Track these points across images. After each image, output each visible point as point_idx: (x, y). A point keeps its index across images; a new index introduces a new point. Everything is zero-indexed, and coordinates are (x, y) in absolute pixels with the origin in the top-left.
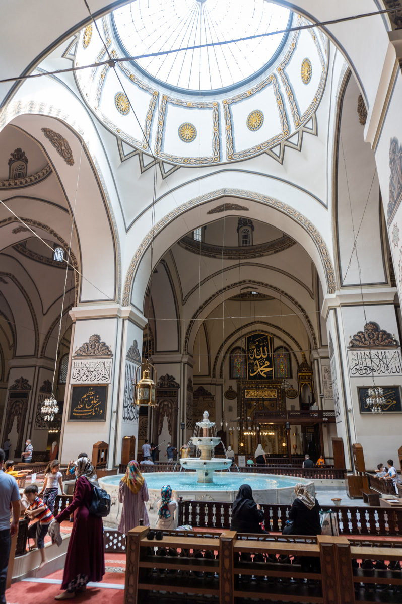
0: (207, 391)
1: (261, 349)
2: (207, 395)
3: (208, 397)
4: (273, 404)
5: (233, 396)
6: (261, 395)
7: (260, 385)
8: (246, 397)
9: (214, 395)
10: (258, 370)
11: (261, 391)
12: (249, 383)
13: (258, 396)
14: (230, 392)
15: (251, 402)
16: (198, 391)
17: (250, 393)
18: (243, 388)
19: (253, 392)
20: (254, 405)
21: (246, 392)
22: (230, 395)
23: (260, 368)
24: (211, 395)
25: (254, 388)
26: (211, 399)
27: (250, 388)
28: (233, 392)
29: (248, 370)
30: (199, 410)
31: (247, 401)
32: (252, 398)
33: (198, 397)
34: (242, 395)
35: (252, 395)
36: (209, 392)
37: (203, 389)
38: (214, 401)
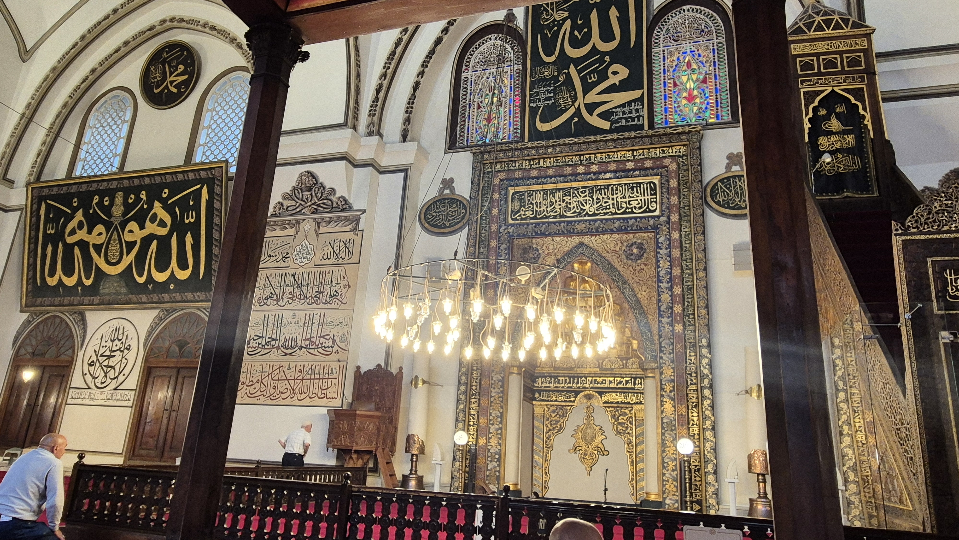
0: (333, 191)
1: (594, 16)
2: (332, 208)
3: (339, 219)
4: (640, 247)
5: (454, 219)
6: (582, 209)
7: (581, 165)
8: (510, 218)
9: (364, 211)
10: (573, 103)
11: (582, 187)
12: (528, 155)
13: (568, 214)
14: (444, 203)
15: (534, 240)
16: (298, 193)
17: (529, 200)
18: (501, 180)
19: (547, 195)
20: (546, 253)
21: (513, 198)
22: (441, 217)
23: (585, 93)
24: (350, 208)
25: (551, 177)
26: (348, 229)
27: (533, 178)
28: (455, 205)
29: (530, 107)
30: (294, 276)
31: (513, 236)
32: (538, 224)
33: (298, 222)
34: (495, 211)
35: (542, 209)
36: (342, 197)
37: (315, 184)
38: (360, 233)
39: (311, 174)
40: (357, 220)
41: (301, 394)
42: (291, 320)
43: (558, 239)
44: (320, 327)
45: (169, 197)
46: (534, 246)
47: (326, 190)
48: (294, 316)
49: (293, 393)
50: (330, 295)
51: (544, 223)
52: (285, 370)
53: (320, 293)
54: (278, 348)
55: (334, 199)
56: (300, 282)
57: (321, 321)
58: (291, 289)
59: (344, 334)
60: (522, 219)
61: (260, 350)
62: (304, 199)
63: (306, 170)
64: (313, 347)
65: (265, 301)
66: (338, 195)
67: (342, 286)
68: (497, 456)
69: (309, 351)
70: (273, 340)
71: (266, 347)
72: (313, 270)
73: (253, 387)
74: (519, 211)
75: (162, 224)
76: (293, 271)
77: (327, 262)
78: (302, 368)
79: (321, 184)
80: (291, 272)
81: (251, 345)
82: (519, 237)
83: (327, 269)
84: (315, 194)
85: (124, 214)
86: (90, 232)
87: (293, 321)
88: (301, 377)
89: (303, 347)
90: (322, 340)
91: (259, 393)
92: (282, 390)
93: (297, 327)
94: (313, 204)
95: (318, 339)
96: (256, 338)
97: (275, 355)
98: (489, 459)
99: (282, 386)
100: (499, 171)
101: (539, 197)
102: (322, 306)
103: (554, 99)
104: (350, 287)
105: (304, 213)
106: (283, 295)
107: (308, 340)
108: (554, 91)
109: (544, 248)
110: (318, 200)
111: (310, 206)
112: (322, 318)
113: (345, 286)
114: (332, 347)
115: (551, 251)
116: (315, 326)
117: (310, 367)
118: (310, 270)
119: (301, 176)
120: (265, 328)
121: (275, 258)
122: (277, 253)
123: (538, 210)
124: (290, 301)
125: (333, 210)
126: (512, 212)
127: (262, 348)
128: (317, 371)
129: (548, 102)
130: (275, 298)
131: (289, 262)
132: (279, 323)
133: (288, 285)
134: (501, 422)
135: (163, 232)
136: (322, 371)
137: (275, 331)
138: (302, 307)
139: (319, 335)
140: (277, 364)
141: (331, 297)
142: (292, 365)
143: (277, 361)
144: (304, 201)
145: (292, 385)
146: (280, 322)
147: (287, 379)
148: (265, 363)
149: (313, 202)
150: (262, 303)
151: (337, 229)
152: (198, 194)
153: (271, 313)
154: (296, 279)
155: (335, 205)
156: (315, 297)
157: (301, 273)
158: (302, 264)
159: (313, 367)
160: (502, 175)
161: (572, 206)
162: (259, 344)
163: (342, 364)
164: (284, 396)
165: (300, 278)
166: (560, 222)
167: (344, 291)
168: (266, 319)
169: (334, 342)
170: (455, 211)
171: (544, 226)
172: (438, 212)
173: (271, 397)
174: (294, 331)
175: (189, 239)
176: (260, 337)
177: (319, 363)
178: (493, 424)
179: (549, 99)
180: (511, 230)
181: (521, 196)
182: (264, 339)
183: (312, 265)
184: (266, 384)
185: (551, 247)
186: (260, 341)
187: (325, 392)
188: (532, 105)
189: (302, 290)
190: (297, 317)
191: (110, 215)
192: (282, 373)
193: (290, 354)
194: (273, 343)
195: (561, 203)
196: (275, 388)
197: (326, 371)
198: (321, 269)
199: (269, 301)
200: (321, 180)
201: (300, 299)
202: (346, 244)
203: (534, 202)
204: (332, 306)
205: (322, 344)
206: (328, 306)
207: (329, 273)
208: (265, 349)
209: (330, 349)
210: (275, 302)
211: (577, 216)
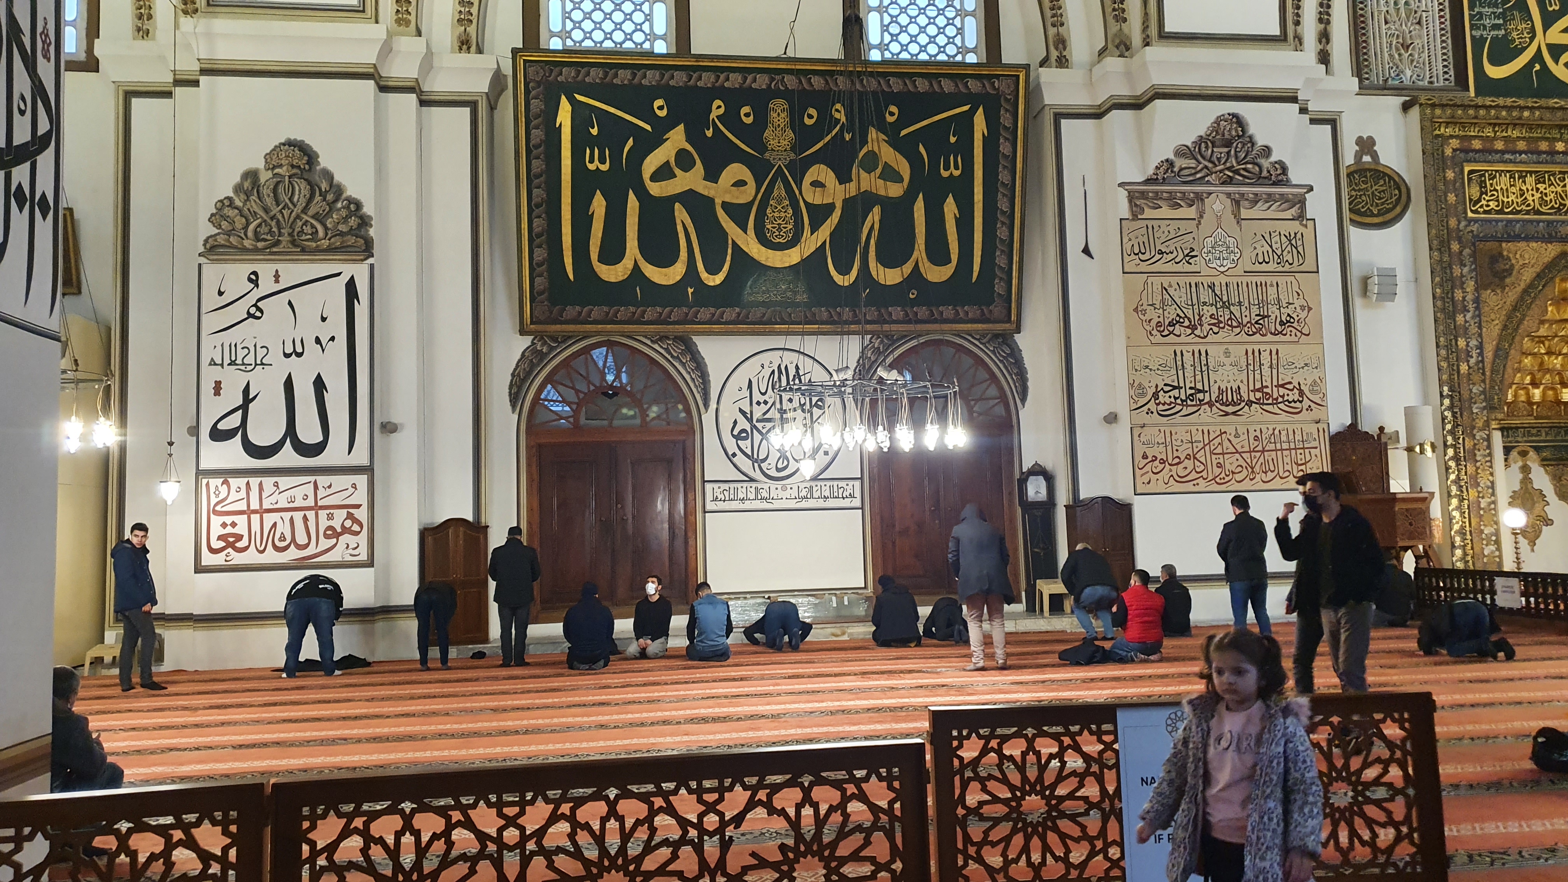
0: (1267, 151)
2: (1260, 179)
3: (1270, 198)
5: (1383, 204)
6: (1561, 204)
7: (1560, 140)
8: (1469, 210)
9: (1311, 189)
10: (1532, 39)
11: (1560, 172)
12: (1497, 118)
13: (1544, 209)
14: (1366, 177)
15: (1504, 245)
16: (1207, 147)
17: (1491, 185)
18: (1454, 150)
19: (1514, 178)
20: (1521, 263)
21: (1470, 180)
22: (1364, 198)
23: (1546, 27)
24: (1287, 183)
25: (1521, 153)
26: (1288, 214)
27: (1497, 152)
28: (1382, 182)
29: (1473, 37)
30: (1212, 287)
31: (1478, 236)
32: (1510, 221)
33: (1199, 198)
34: (1452, 198)
35: (1510, 200)
36: (1281, 163)
37: (1239, 137)
38: (1310, 224)
39: (1237, 120)
40: (1301, 202)
41: (1266, 473)
42: (1223, 359)
43: (1534, 244)
44: (1275, 371)
45: (903, 122)
46: (1505, 253)
47: (1257, 148)
48: (1227, 354)
49: (1253, 472)
50: (1281, 321)
51: (1518, 221)
52: (1232, 438)
53: (1264, 317)
54: (1210, 404)
55: (1265, 163)
56: (1225, 299)
57: (1274, 362)
58: (1213, 310)
59: (1315, 381)
60: (1485, 212)
61: (1178, 408)
62: (1214, 159)
63: (1231, 112)
64: (1270, 401)
65: (1171, 329)
66: (1273, 159)
67: (1298, 309)
68: (1494, 538)
69: (1265, 407)
70: (1200, 391)
71: (1189, 402)
72: (1245, 280)
73: (1181, 466)
74: (1479, 200)
75: (890, 174)
76: (1209, 280)
77: (1264, 267)
78: (1258, 433)
79: (1250, 137)
80: (1207, 281)
81: (1161, 399)
82: (1485, 239)
83: (1269, 280)
84: (1236, 151)
85: (798, 146)
86: (712, 176)
87: (1227, 361)
88: (1260, 448)
89: (1252, 402)
90: (1282, 391)
91: (1194, 475)
92: (1233, 468)
93: (1237, 373)
94: (1228, 169)
95: (1275, 389)
96: (1167, 388)
97: (1206, 415)
98: (1485, 542)
99: (1231, 463)
100: (1451, 137)
101: (1504, 182)
102: (1270, 338)
103: (1506, 30)
104: (1310, 309)
105: (1208, 182)
106: (1200, 319)
107: (1258, 390)
108: (1503, 15)
109: (1518, 256)
110: (1239, 163)
111: (1221, 171)
112: (1274, 356)
113: (1302, 308)
114: (1301, 402)
115: (1527, 262)
116: (1266, 370)
117: (1271, 432)
118: (1239, 280)
119: (1218, 121)
120: (1180, 373)
121: (1171, 256)
122: (1172, 248)
123: (1505, 200)
124: (1216, 329)
125: (1261, 181)
126: (1471, 200)
127: (1183, 405)
128: (1284, 438)
129: (1496, 32)
130: (1187, 323)
131: (1198, 264)
132: (1202, 362)
133: (1205, 303)
134: (1493, 494)
135: (895, 190)
136: (1291, 437)
137: (1199, 377)
138: (1238, 339)
139: (1275, 383)
140: (1215, 430)
141: (1282, 323)
142: (1242, 430)
143: (1214, 424)
144: (1213, 163)
145: (1249, 461)
146: (1204, 362)
147: (1237, 452)
148: (1194, 429)
149: (1228, 165)
150: (1166, 332)
151: (1270, 214)
152: (965, 123)
153: (1185, 348)
154: (1218, 293)
155: (1265, 174)
156: (1256, 323)
157: (1224, 284)
158: (1222, 269)
159: (1277, 432)
160: (1455, 143)
161: (1548, 199)
162: (1176, 398)
163: (1321, 426)
164: (1238, 477)
165: (1225, 292)
166: (1538, 222)
167: (1303, 315)
168: (1179, 358)
169: (1301, 393)
170: (1383, 191)
171: (1518, 225)
172: (1359, 190)
173: (1217, 480)
174: (1231, 378)
175: (950, 208)
176: (1175, 388)
177: (1286, 426)
178: (1483, 497)
179: (1495, 27)
180: (1475, 227)
181: (1481, 176)
182: (1182, 391)
183: (1239, 270)
184: (1203, 460)
185: (1527, 256)
186: (1175, 393)
187: (1303, 467)
188: (1474, 33)
189: (1231, 312)
190: (1232, 356)
191: (762, 147)
192: (1226, 444)
193: (1234, 413)
194: (1200, 396)
195: (1534, 192)
196: (1219, 465)
197: (1298, 437)
198: (1259, 279)
199: (1178, 329)
200: (1252, 130)
201: (1231, 326)
202: (1290, 241)
203: (1498, 188)
204: (1287, 338)
205: (1283, 397)
206: (1280, 338)
207: (1272, 285)
208: (1187, 406)
209: (1298, 405)
210: (1189, 331)
211: (1555, 213)
